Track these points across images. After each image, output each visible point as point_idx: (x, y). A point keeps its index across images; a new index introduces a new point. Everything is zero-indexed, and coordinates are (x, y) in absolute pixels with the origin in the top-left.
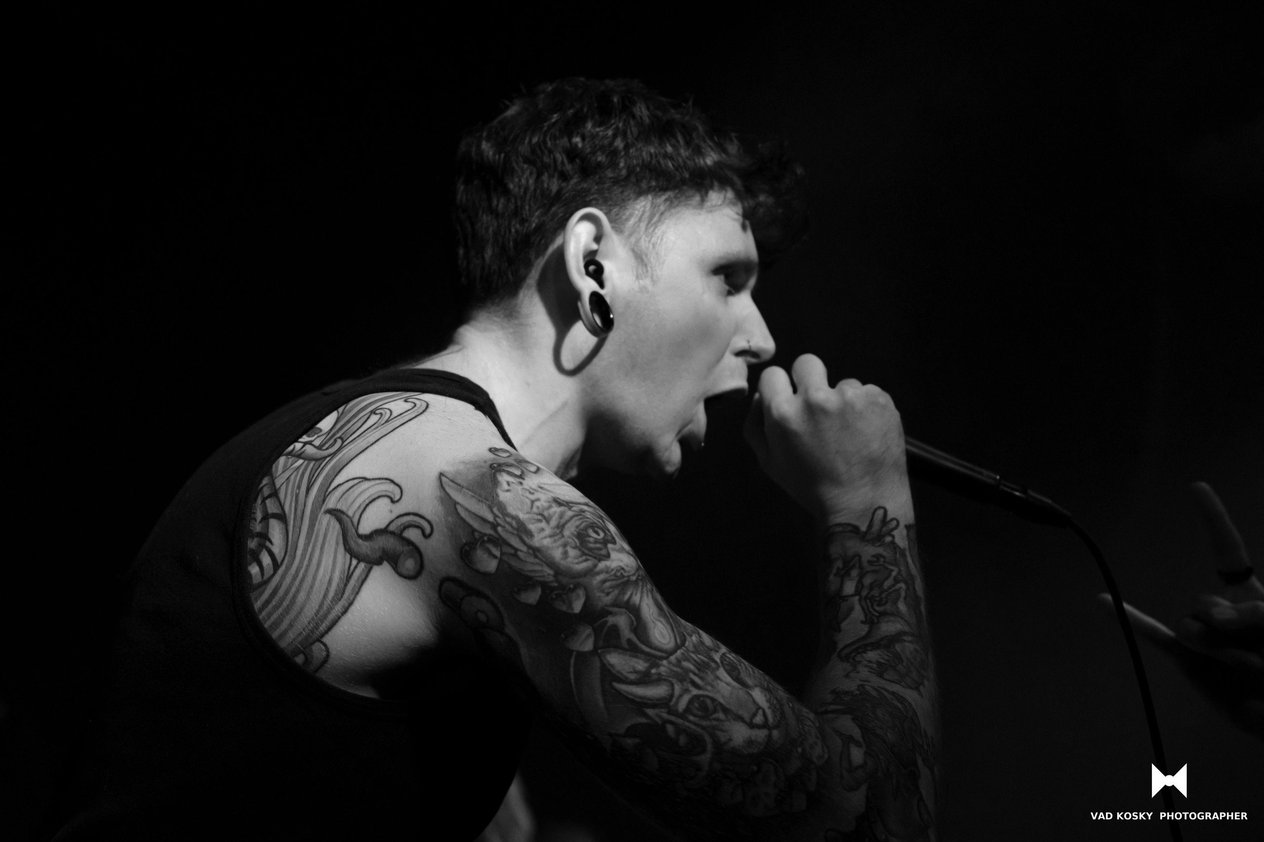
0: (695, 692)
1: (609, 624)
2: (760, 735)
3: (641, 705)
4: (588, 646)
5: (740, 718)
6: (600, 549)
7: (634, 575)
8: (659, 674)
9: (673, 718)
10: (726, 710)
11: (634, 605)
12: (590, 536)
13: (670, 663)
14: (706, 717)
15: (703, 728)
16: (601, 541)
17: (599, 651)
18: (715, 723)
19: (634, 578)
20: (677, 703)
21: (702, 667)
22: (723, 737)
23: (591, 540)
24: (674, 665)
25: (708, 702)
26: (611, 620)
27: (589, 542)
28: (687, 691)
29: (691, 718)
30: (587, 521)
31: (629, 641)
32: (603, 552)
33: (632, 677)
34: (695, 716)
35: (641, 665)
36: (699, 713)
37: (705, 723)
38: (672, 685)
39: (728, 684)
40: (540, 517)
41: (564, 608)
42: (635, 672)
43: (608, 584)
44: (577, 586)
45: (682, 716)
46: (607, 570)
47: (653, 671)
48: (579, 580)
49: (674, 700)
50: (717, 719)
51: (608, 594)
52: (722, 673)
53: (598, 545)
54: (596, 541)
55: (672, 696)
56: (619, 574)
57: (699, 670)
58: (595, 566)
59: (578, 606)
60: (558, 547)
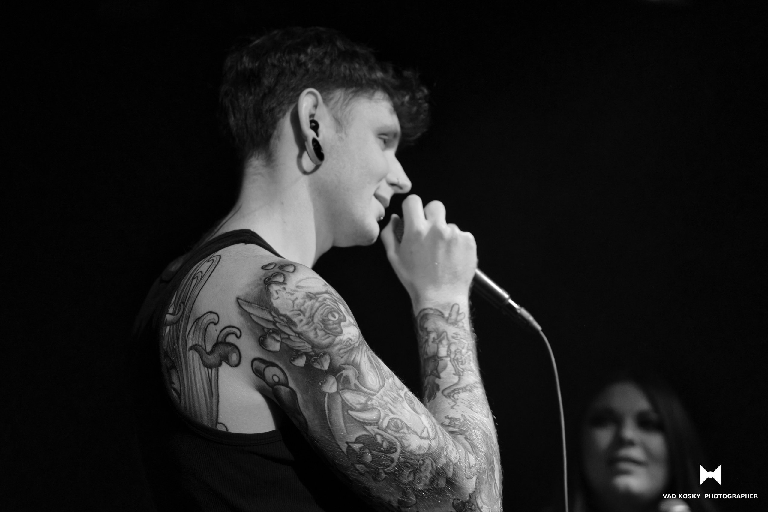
0: (392, 416)
1: (344, 375)
2: (425, 443)
3: (363, 424)
4: (334, 389)
5: (415, 433)
6: (336, 328)
7: (357, 342)
8: (373, 405)
9: (381, 432)
10: (408, 428)
11: (357, 363)
12: (329, 320)
13: (377, 397)
14: (398, 432)
15: (396, 438)
16: (337, 322)
17: (340, 392)
18: (402, 435)
19: (357, 345)
20: (382, 422)
21: (395, 400)
22: (406, 443)
23: (331, 322)
24: (380, 399)
25: (399, 422)
26: (345, 373)
27: (330, 325)
28: (387, 415)
29: (389, 431)
30: (328, 308)
31: (355, 385)
32: (339, 330)
33: (358, 407)
34: (392, 430)
35: (363, 399)
36: (394, 429)
37: (397, 435)
38: (379, 411)
39: (409, 412)
40: (299, 312)
41: (319, 367)
42: (361, 404)
43: (342, 351)
44: (325, 354)
45: (385, 430)
46: (341, 342)
47: (369, 403)
48: (326, 350)
49: (381, 420)
50: (404, 433)
51: (342, 357)
52: (405, 404)
53: (335, 326)
54: (334, 323)
55: (380, 418)
56: (348, 344)
57: (393, 402)
58: (334, 340)
59: (326, 366)
60: (311, 331)
